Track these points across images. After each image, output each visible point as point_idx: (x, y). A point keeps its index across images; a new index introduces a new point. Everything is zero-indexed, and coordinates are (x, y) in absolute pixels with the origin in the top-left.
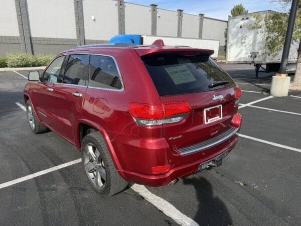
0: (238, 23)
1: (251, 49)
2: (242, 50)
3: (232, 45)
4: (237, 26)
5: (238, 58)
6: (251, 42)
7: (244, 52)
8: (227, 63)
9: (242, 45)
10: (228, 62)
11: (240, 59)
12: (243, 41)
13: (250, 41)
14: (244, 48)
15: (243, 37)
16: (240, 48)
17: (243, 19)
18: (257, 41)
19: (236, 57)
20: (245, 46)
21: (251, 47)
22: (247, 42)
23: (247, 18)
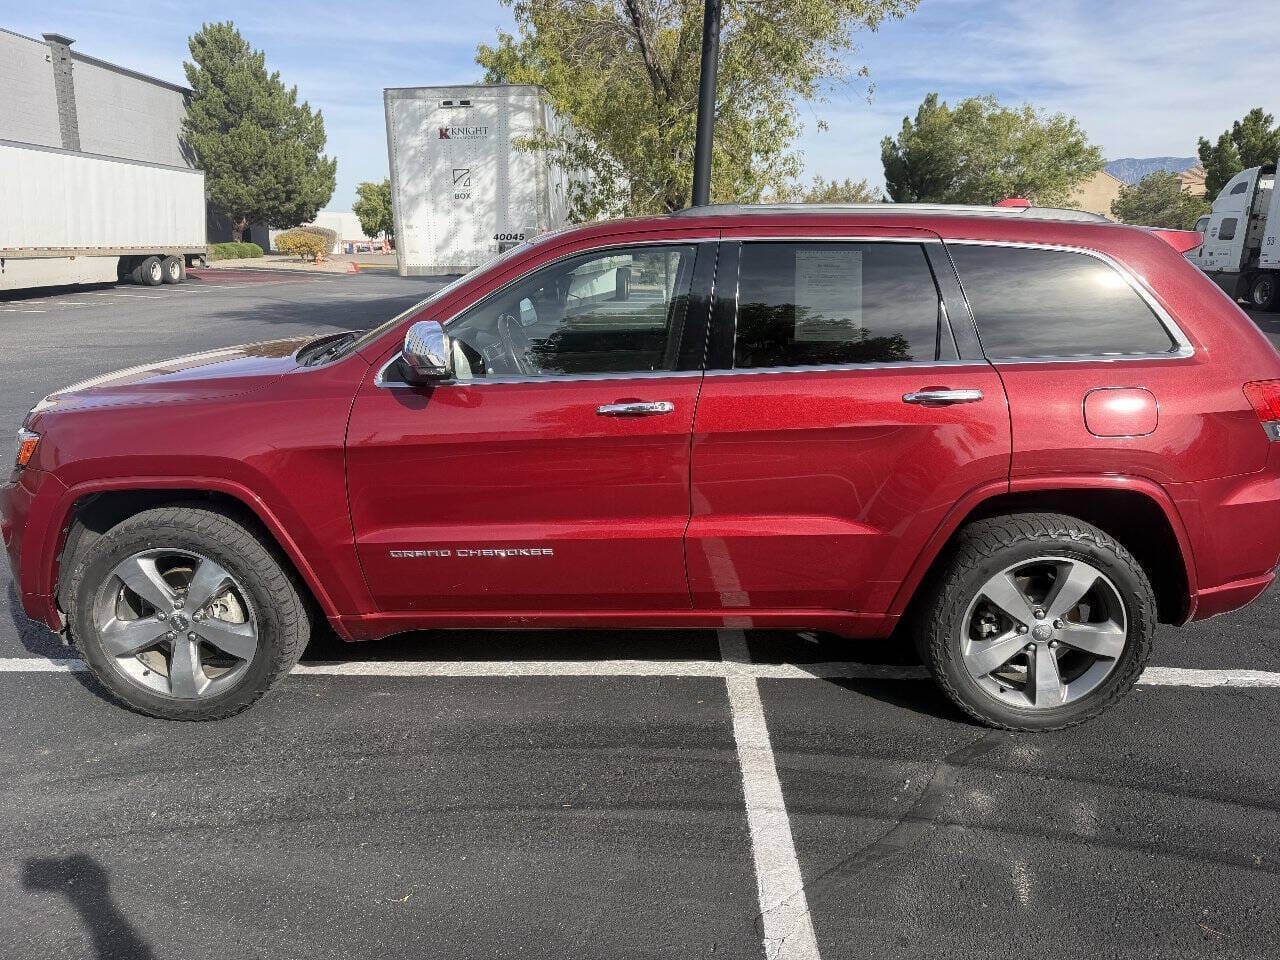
0: (427, 116)
1: (493, 221)
2: (458, 223)
3: (414, 201)
4: (424, 126)
5: (449, 252)
6: (491, 195)
7: (468, 231)
8: (404, 273)
9: (457, 206)
10: (410, 269)
11: (458, 256)
12: (460, 188)
13: (485, 190)
14: (467, 217)
15: (458, 175)
16: (452, 216)
17: (448, 104)
18: (514, 194)
19: (439, 249)
20: (470, 210)
21: (493, 214)
22: (475, 192)
23: (465, 103)
